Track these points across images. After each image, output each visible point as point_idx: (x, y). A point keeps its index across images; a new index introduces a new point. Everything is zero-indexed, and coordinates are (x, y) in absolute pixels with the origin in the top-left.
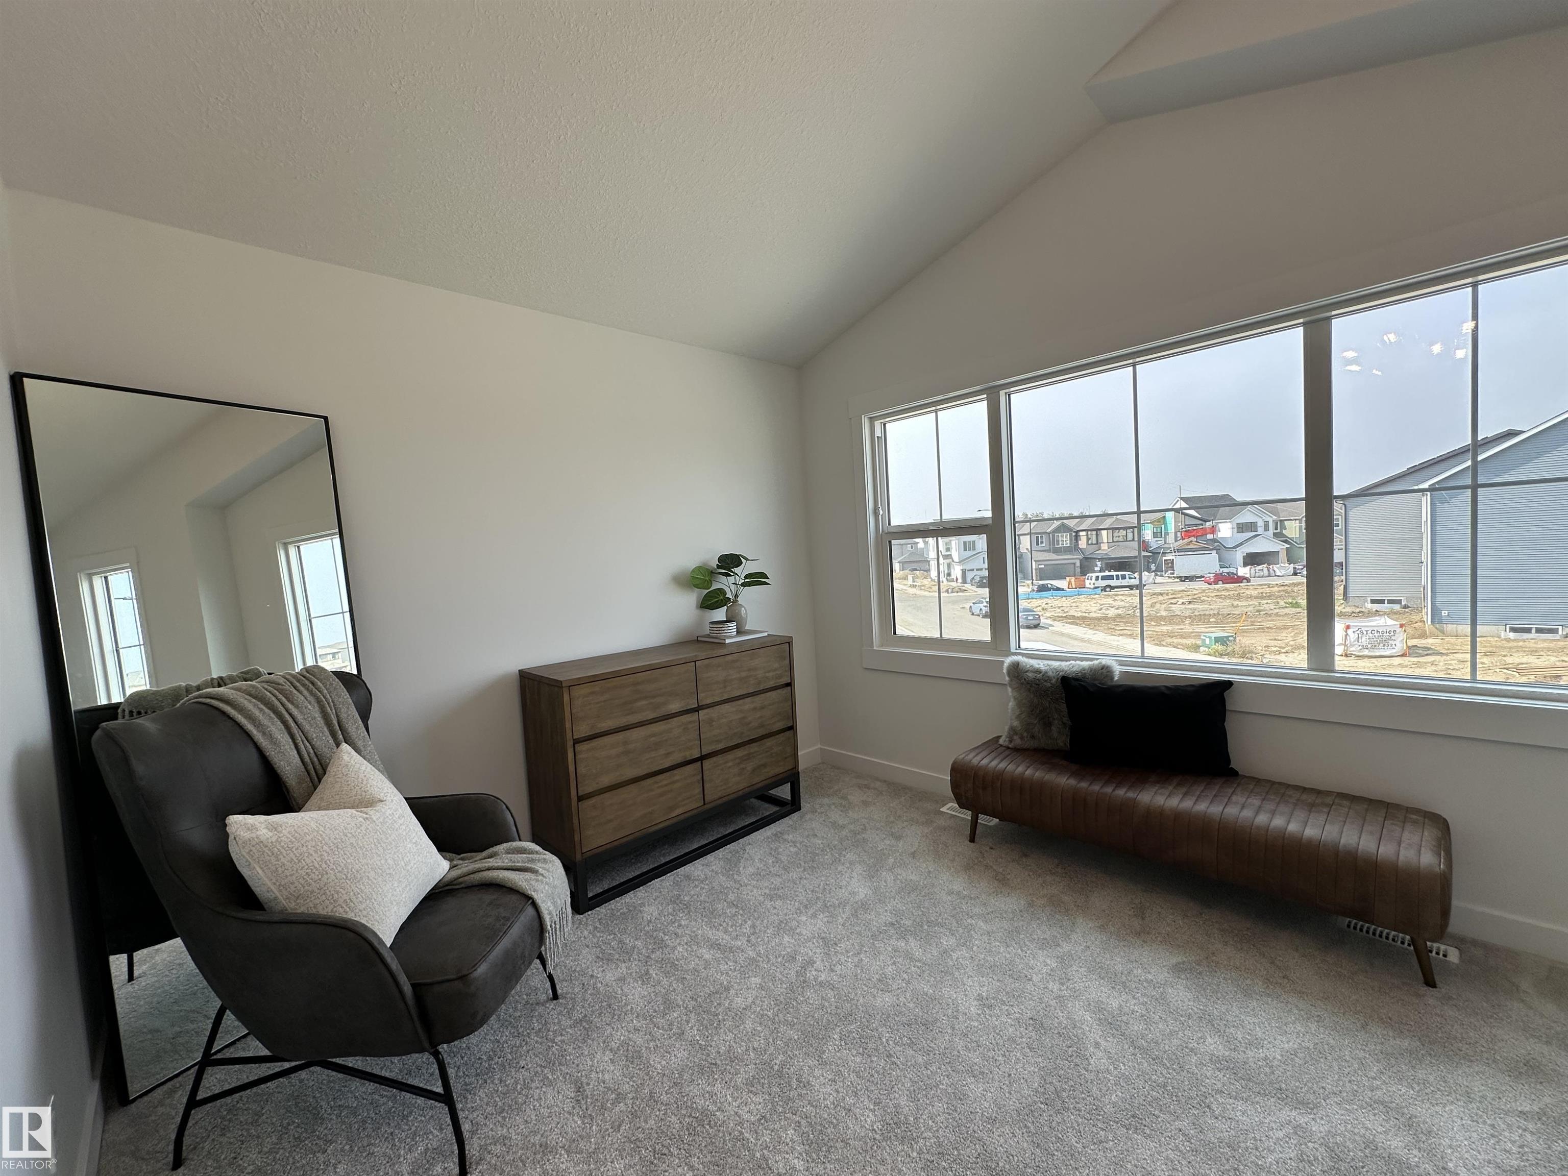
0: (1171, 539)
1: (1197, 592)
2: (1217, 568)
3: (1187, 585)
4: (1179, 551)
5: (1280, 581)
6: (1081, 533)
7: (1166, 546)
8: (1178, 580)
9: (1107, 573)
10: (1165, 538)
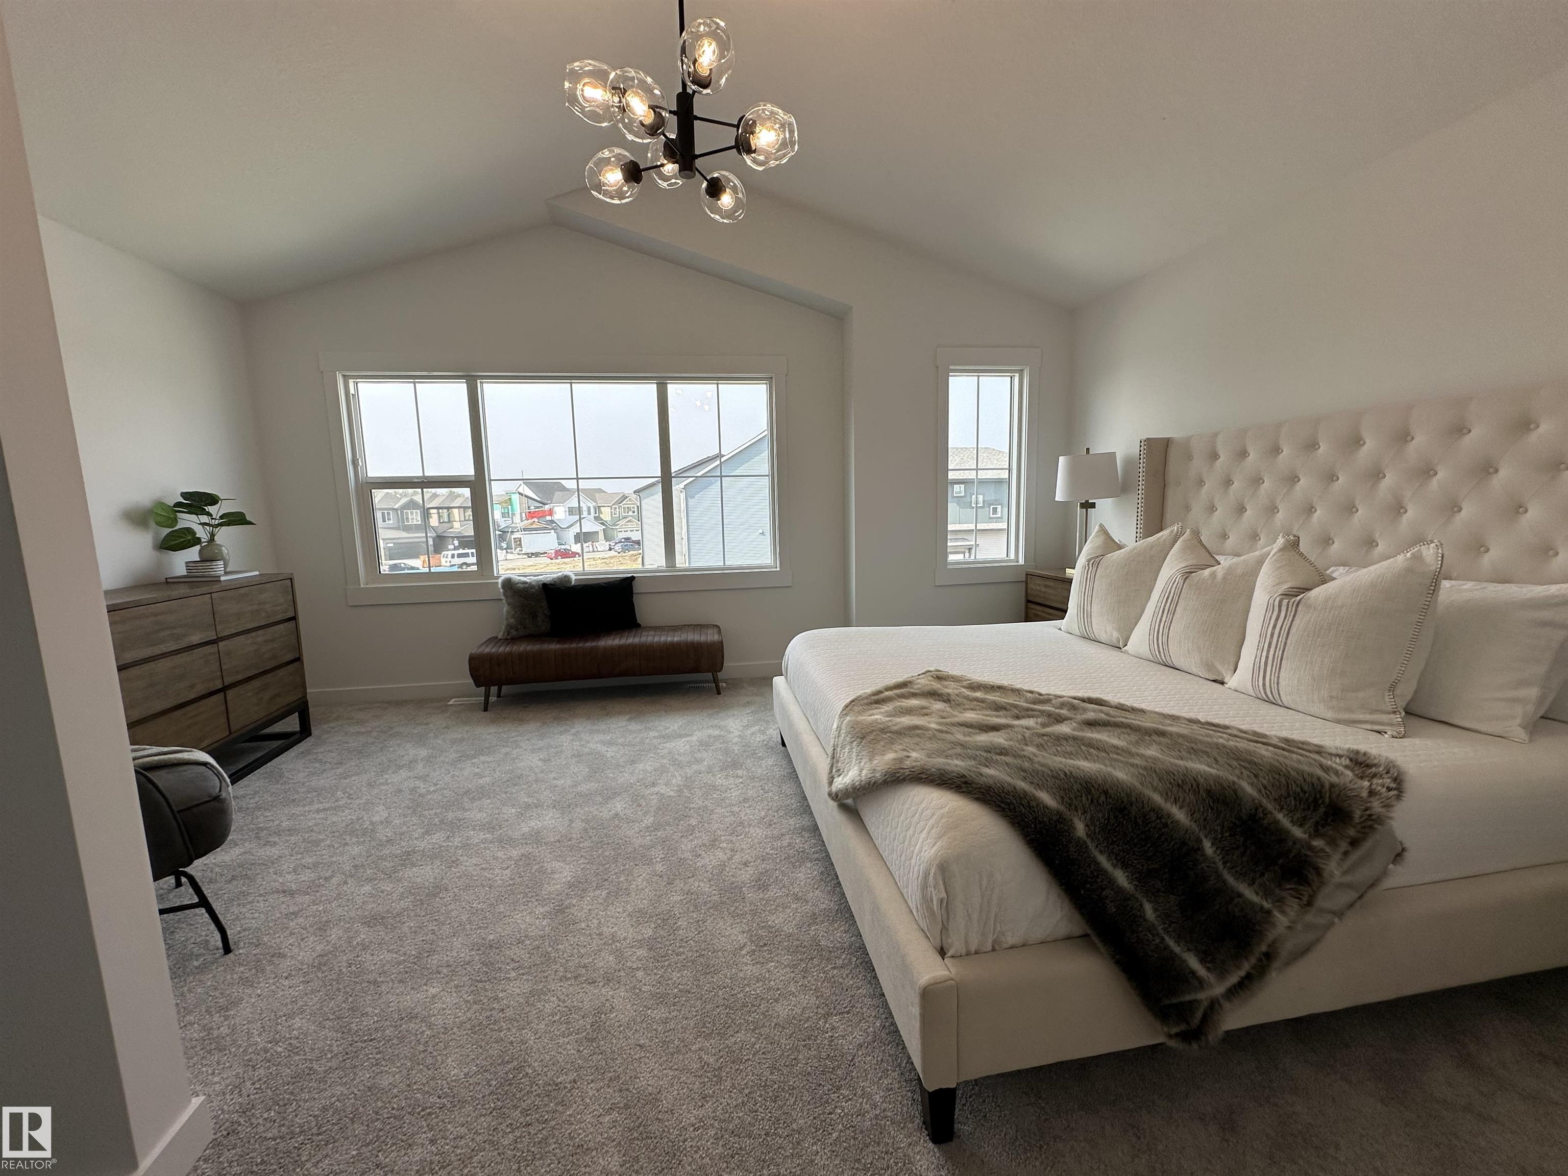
0: (517, 519)
1: (543, 566)
2: (556, 546)
3: (533, 560)
4: (525, 530)
5: (602, 555)
6: (432, 511)
7: (513, 525)
8: (526, 556)
9: (461, 551)
10: (512, 518)
